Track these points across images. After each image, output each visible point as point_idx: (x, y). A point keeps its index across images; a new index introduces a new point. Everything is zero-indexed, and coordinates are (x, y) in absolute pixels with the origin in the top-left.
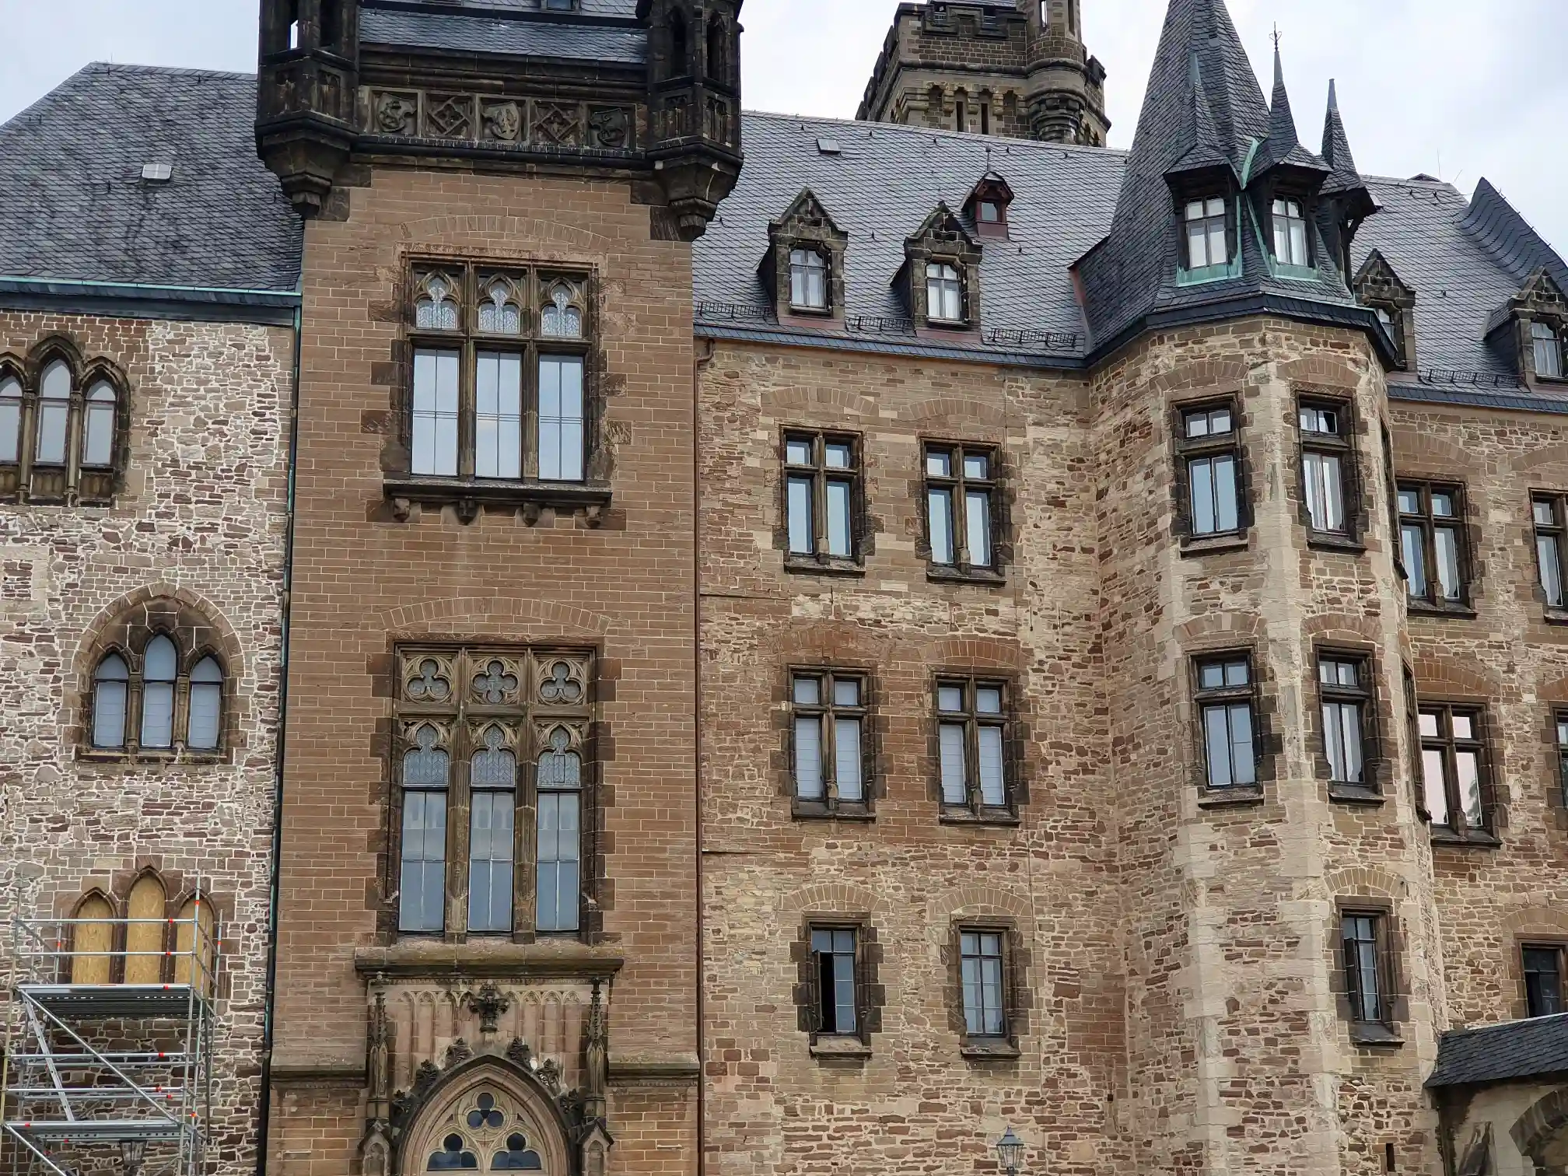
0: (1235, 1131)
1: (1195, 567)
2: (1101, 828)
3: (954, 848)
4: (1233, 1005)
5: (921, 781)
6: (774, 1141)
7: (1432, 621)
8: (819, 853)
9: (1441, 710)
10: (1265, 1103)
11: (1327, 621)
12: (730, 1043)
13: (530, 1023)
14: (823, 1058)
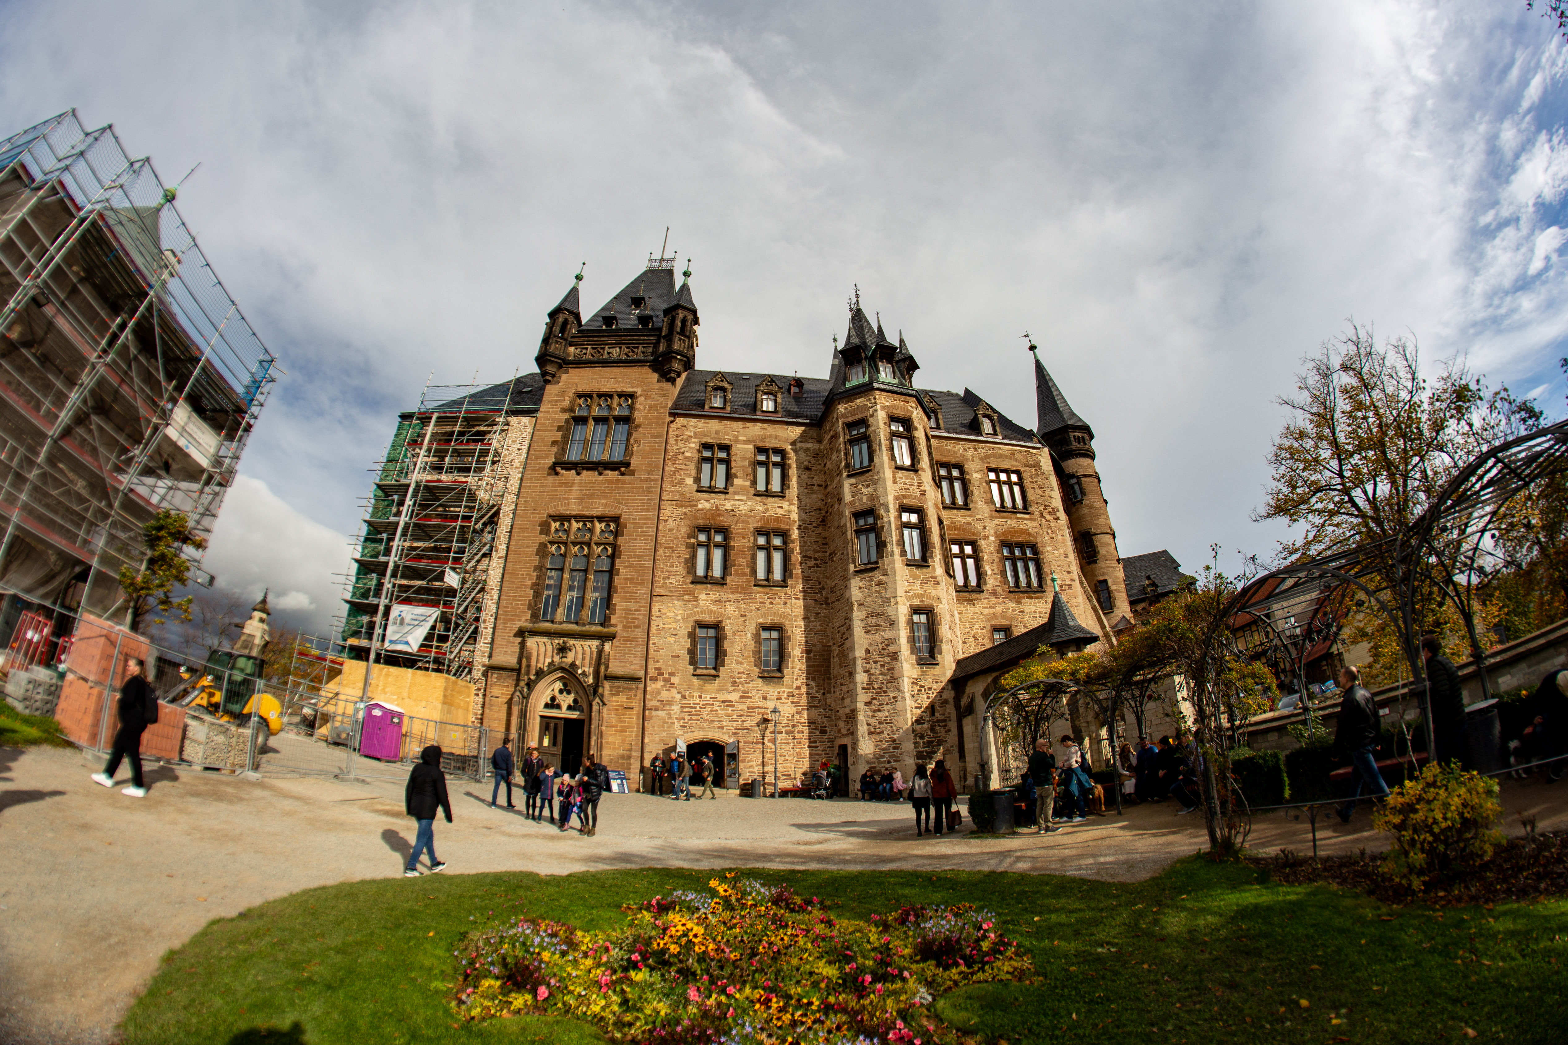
0: (868, 704)
1: (853, 480)
2: (823, 588)
3: (759, 595)
4: (867, 651)
5: (747, 570)
6: (676, 708)
7: (955, 511)
8: (703, 596)
9: (961, 543)
10: (880, 691)
11: (904, 497)
12: (659, 669)
13: (580, 656)
14: (699, 676)
